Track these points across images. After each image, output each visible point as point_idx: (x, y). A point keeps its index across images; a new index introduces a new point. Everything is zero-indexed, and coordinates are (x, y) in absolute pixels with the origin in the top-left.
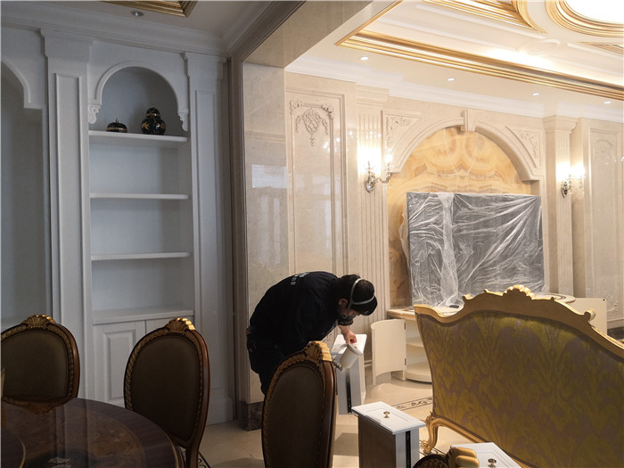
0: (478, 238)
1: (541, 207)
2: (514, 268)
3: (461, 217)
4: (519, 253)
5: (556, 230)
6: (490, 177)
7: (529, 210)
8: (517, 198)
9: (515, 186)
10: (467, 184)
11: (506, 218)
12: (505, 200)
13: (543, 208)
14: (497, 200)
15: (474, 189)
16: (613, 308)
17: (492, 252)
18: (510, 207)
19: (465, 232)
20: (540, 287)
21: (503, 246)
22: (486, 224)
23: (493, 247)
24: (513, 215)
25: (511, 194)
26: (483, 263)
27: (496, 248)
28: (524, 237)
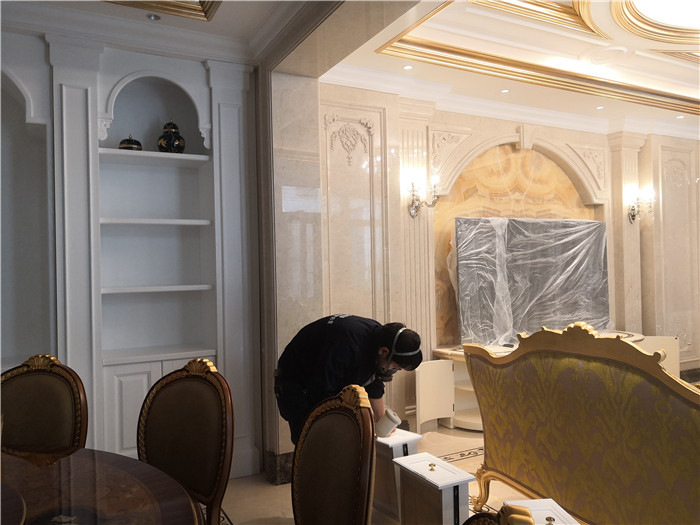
0: (535, 269)
1: (605, 234)
2: (576, 303)
3: (516, 246)
4: (581, 286)
5: (622, 261)
6: (549, 201)
7: (592, 238)
8: (579, 224)
9: (576, 210)
10: (523, 208)
11: (566, 247)
12: (565, 226)
13: (608, 236)
14: (556, 226)
15: (530, 214)
16: (687, 348)
17: (551, 285)
18: (571, 234)
19: (520, 262)
20: (605, 324)
21: (563, 277)
22: (544, 253)
23: (552, 279)
24: (574, 243)
25: (572, 220)
26: (541, 297)
27: (555, 280)
28: (587, 268)
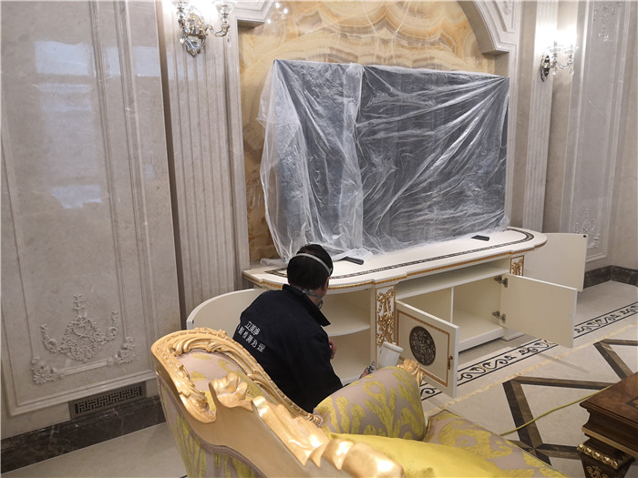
0: (404, 144)
1: (508, 95)
2: (461, 193)
3: (375, 109)
4: (471, 169)
5: (526, 133)
6: (433, 44)
7: (488, 100)
8: (472, 79)
9: (471, 61)
10: (393, 53)
11: (453, 112)
12: (453, 80)
13: (511, 96)
14: (439, 80)
15: (404, 62)
17: (428, 168)
18: (459, 93)
19: (381, 135)
20: (498, 220)
21: (445, 157)
22: (419, 122)
23: (429, 159)
24: (464, 107)
25: (463, 72)
26: (412, 187)
27: (433, 161)
28: (480, 143)
